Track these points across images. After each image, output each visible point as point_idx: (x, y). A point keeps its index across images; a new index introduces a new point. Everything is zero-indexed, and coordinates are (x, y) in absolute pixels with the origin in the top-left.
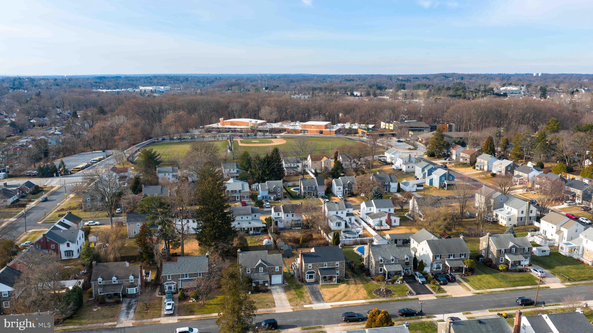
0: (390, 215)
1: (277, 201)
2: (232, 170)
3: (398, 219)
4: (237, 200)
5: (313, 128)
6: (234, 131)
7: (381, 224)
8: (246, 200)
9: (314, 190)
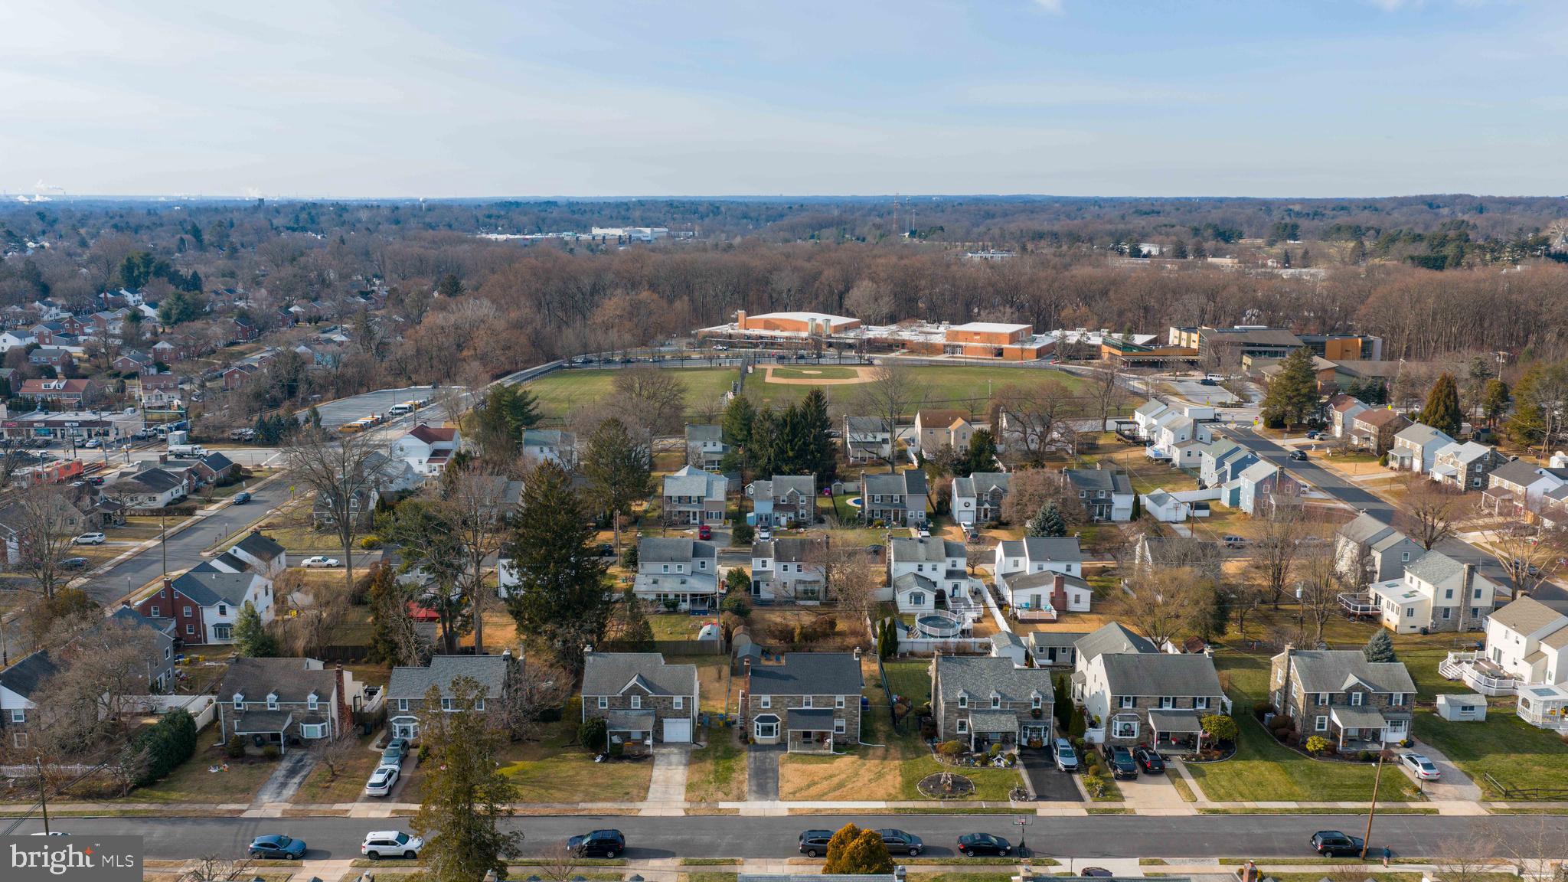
0: (1062, 580)
1: (794, 531)
2: (710, 445)
3: (1086, 595)
4: (692, 521)
5: (978, 341)
6: (772, 343)
7: (1037, 605)
8: (714, 525)
9: (896, 505)
